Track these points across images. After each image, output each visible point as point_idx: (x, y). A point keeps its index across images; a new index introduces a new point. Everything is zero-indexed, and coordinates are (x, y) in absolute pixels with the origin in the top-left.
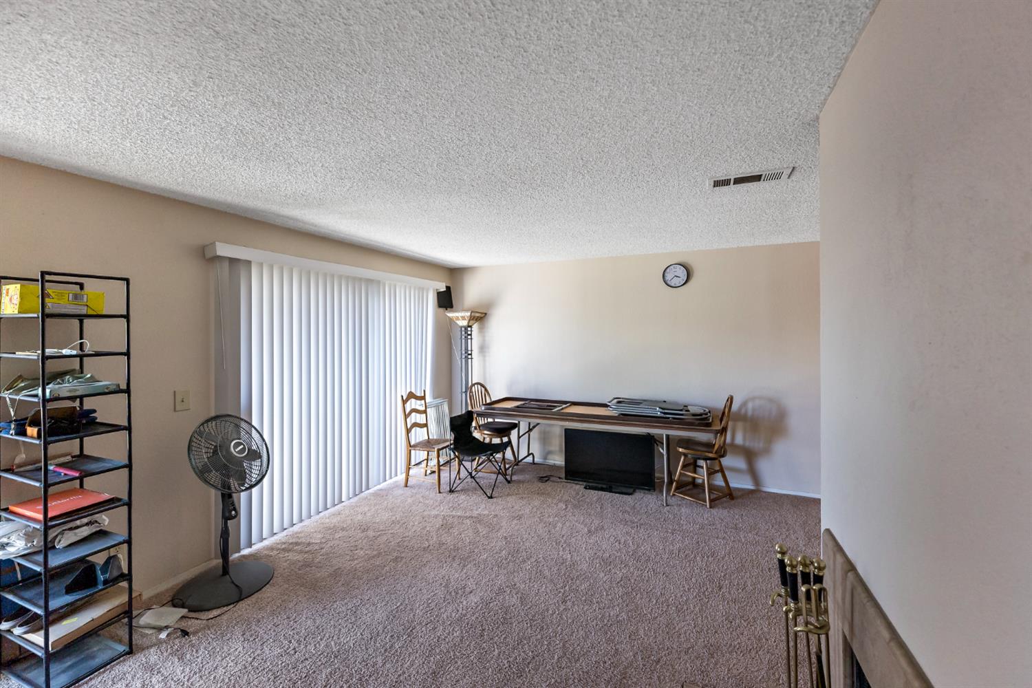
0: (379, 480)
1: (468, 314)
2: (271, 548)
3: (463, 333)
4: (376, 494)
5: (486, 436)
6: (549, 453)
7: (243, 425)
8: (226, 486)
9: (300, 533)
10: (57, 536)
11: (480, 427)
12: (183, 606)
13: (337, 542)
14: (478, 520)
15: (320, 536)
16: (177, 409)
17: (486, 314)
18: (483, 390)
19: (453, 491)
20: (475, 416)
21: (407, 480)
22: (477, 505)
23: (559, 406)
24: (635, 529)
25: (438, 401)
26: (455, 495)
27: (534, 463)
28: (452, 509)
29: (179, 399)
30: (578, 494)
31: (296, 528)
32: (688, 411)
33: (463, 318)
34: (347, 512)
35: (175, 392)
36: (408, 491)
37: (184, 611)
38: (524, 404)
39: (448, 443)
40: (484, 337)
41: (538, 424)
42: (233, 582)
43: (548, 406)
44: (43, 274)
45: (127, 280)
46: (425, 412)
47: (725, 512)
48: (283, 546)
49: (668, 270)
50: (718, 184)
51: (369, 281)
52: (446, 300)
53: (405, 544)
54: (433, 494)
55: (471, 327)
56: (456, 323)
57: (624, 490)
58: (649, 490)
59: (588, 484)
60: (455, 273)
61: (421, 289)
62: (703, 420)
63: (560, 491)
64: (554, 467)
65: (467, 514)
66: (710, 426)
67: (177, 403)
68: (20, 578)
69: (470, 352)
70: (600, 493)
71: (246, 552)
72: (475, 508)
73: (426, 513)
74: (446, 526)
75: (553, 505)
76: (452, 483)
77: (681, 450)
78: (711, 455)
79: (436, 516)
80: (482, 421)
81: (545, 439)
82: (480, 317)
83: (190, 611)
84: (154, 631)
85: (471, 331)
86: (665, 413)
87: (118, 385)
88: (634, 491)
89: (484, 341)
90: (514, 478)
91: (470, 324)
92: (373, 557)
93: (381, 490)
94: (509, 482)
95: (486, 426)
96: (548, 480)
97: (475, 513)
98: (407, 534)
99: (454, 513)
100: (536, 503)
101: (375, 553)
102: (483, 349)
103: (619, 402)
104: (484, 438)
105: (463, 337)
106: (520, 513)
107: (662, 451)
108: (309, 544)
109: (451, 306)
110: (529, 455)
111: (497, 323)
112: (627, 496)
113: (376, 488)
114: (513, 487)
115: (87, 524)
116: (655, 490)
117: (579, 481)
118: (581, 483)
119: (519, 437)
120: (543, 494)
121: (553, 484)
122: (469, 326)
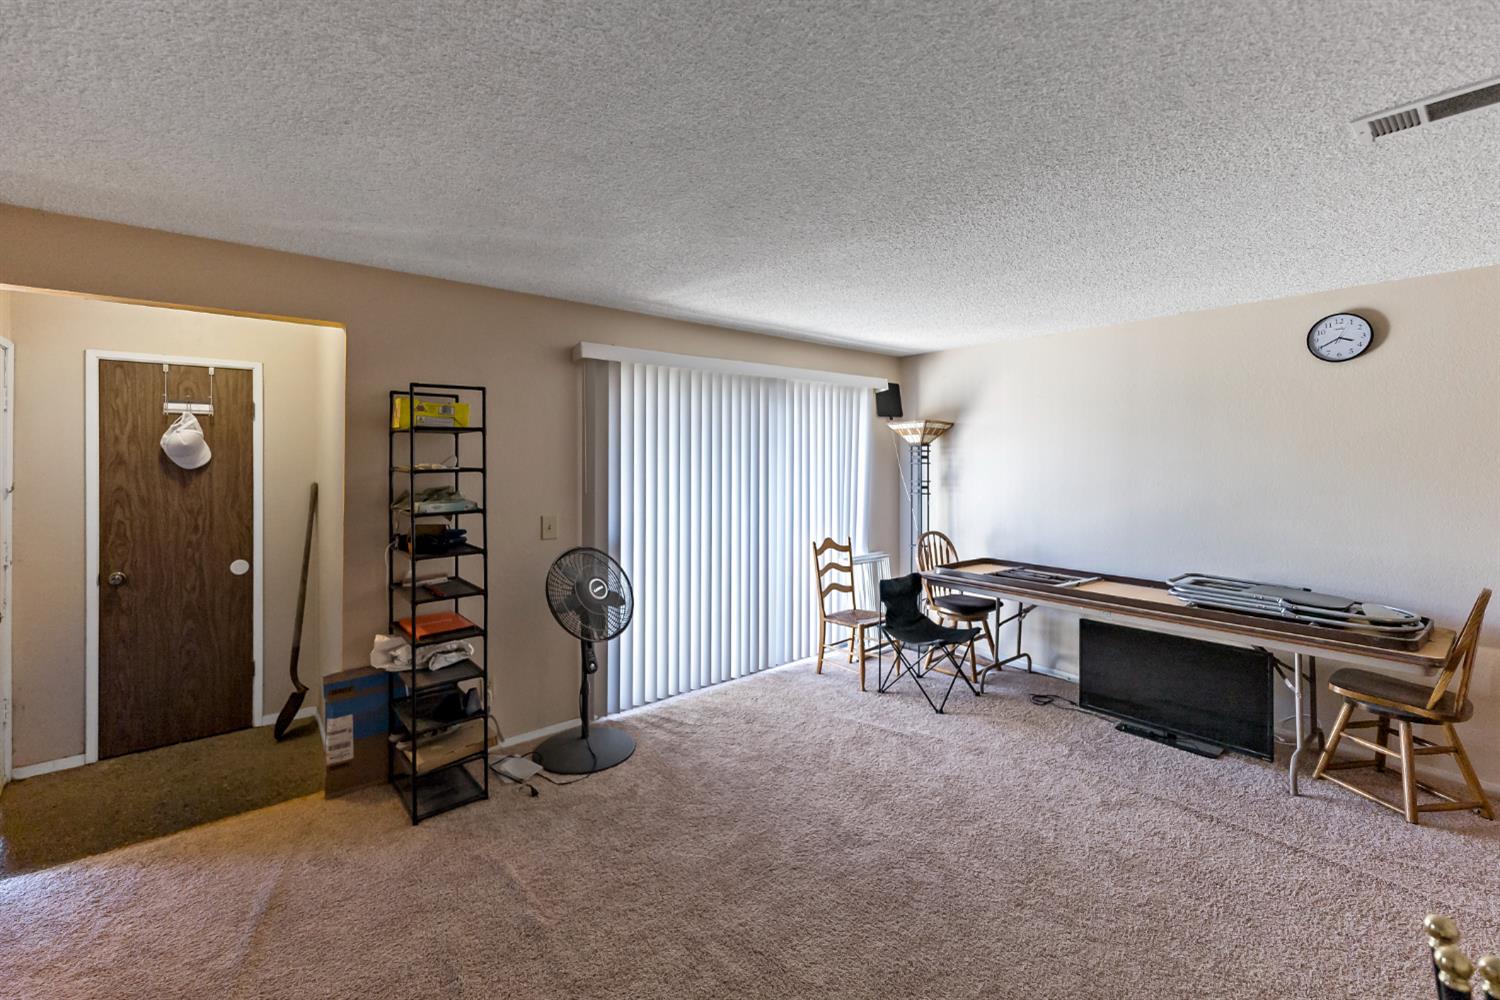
0: (783, 658)
1: (921, 425)
2: (640, 719)
3: (915, 454)
4: (777, 677)
5: (944, 616)
6: (1059, 657)
7: (611, 564)
8: (586, 633)
9: (676, 707)
10: (430, 658)
11: (933, 601)
12: (540, 764)
13: (713, 729)
14: (912, 741)
15: (696, 716)
16: (544, 537)
17: (952, 424)
18: (944, 543)
19: (883, 692)
20: (924, 582)
21: (821, 663)
22: (916, 719)
23: (1073, 580)
24: (1206, 822)
25: (875, 555)
26: (883, 698)
27: (1030, 671)
28: (874, 717)
29: (545, 526)
30: (1100, 735)
31: (671, 701)
32: (1361, 613)
33: (914, 431)
34: (735, 692)
35: (542, 518)
36: (820, 680)
37: (539, 768)
38: (1009, 571)
39: (877, 620)
40: (950, 460)
41: (1034, 607)
42: (590, 749)
43: (1052, 577)
44: (413, 385)
45: (483, 389)
46: (850, 569)
47: (1457, 841)
48: (653, 720)
49: (1321, 328)
50: (1380, 128)
51: (771, 381)
52: (890, 404)
53: (796, 751)
54: (854, 691)
55: (927, 445)
56: (905, 440)
57: (1202, 747)
58: (1260, 757)
59: (1126, 723)
60: (907, 362)
61: (849, 390)
62: (1401, 636)
63: (1067, 725)
64: (1064, 683)
65: (896, 730)
66: (1417, 650)
67: (544, 529)
68: (408, 694)
69: (925, 484)
70: (1148, 742)
71: (614, 717)
72: (910, 723)
73: (835, 715)
74: (860, 741)
75: (1046, 744)
76: (883, 679)
77: (1337, 690)
78: (1418, 711)
79: (849, 723)
80: (939, 592)
81: (1051, 634)
82: (943, 429)
83: (546, 769)
84: (510, 781)
85: (928, 451)
86: (1297, 612)
87: (476, 505)
88: (1225, 752)
89: (950, 466)
90: (988, 689)
91: (925, 441)
92: (751, 758)
93: (786, 672)
94: (977, 694)
95: (945, 601)
96: (1049, 702)
97: (909, 730)
98: (802, 739)
99: (876, 724)
100: (1017, 735)
101: (754, 753)
102: (948, 480)
103: (1197, 583)
104: (942, 620)
105: (915, 461)
106: (983, 745)
107: (1290, 685)
108: (681, 724)
109: (900, 414)
110: (1019, 656)
111: (969, 438)
112: (1204, 759)
113: (777, 669)
114: (983, 703)
115: (457, 650)
116: (1272, 760)
117: (1109, 714)
118: (1111, 718)
119: (999, 625)
120: (1032, 722)
121: (1057, 711)
122: (924, 444)
